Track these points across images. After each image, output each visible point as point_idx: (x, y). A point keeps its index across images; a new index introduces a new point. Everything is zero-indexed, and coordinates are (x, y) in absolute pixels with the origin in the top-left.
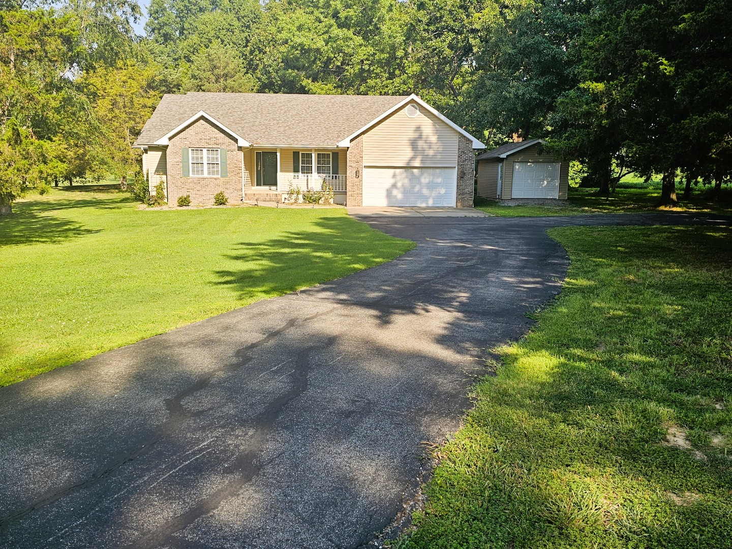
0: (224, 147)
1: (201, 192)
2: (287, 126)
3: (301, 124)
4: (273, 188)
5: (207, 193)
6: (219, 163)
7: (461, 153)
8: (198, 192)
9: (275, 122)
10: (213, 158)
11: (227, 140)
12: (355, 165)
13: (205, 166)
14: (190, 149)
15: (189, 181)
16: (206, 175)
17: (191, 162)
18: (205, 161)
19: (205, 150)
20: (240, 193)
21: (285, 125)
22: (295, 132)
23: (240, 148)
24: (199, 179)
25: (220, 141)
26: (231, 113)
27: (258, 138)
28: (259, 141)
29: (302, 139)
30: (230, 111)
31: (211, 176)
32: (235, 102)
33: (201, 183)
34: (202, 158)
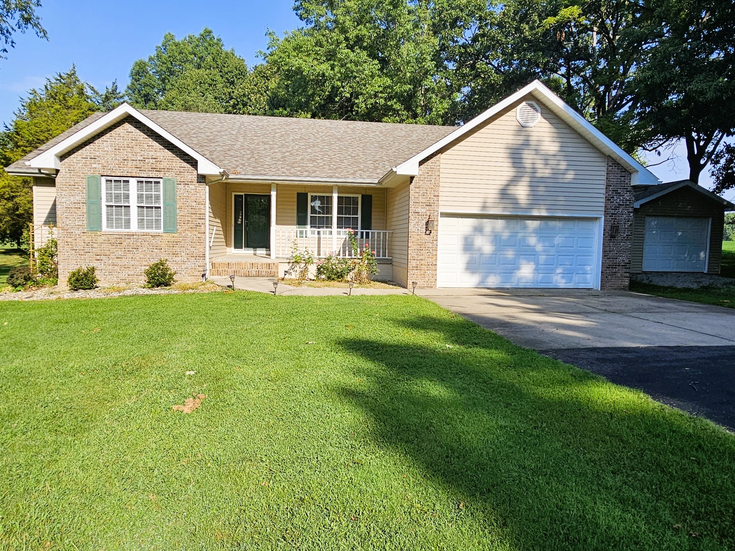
0: (169, 175)
1: (124, 261)
2: (287, 152)
3: (309, 150)
4: (261, 252)
5: (137, 263)
6: (161, 205)
7: (612, 192)
8: (118, 261)
9: (267, 146)
10: (149, 197)
11: (178, 162)
12: (424, 210)
13: (134, 211)
14: (103, 179)
15: (100, 239)
16: (134, 227)
17: (104, 203)
18: (133, 202)
19: (133, 182)
20: (201, 263)
21: (284, 150)
22: (302, 159)
23: (202, 179)
24: (120, 236)
25: (164, 165)
26: (194, 133)
27: (237, 166)
28: (239, 169)
29: (316, 169)
30: (193, 132)
31: (145, 230)
32: (203, 122)
33: (125, 244)
34: (127, 197)
